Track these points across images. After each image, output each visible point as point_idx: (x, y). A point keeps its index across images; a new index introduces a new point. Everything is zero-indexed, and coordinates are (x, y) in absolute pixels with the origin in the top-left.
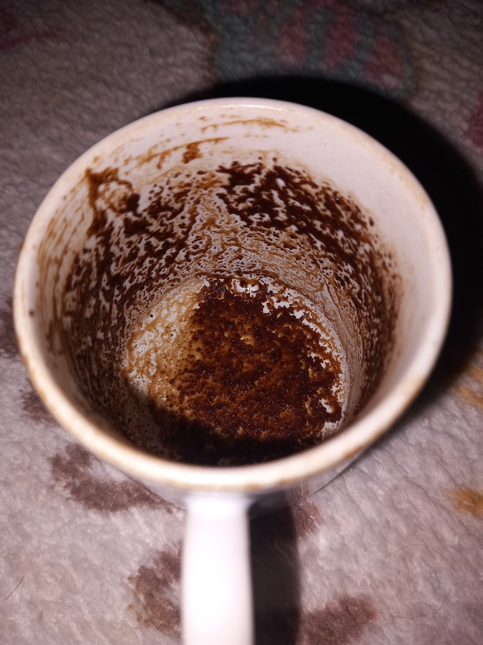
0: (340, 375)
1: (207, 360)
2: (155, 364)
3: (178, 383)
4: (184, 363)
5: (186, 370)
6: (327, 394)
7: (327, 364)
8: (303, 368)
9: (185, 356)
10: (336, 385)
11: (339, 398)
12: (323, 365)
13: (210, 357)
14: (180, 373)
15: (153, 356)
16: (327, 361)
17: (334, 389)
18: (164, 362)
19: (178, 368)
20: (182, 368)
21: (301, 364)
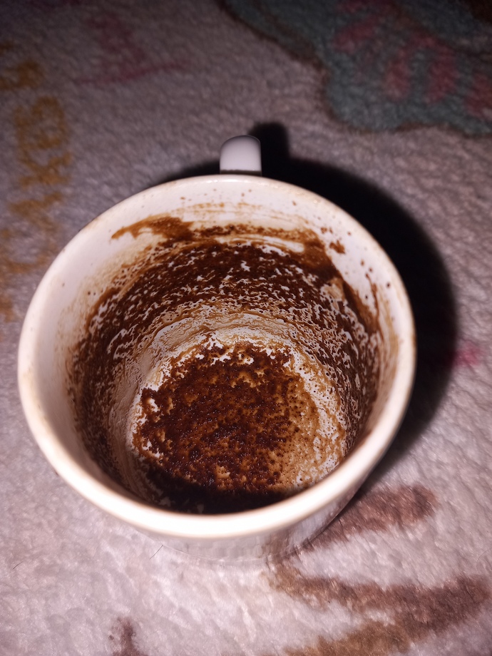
0: (135, 432)
1: (264, 451)
2: (315, 448)
3: (292, 429)
4: (286, 448)
5: (285, 440)
6: (151, 416)
7: (145, 445)
8: (170, 441)
9: (286, 455)
10: (142, 424)
11: (141, 411)
12: (149, 444)
13: (260, 453)
14: (289, 438)
15: (318, 456)
16: (145, 448)
17: (143, 421)
18: (307, 450)
19: (292, 443)
20: (288, 443)
21: (171, 445)
